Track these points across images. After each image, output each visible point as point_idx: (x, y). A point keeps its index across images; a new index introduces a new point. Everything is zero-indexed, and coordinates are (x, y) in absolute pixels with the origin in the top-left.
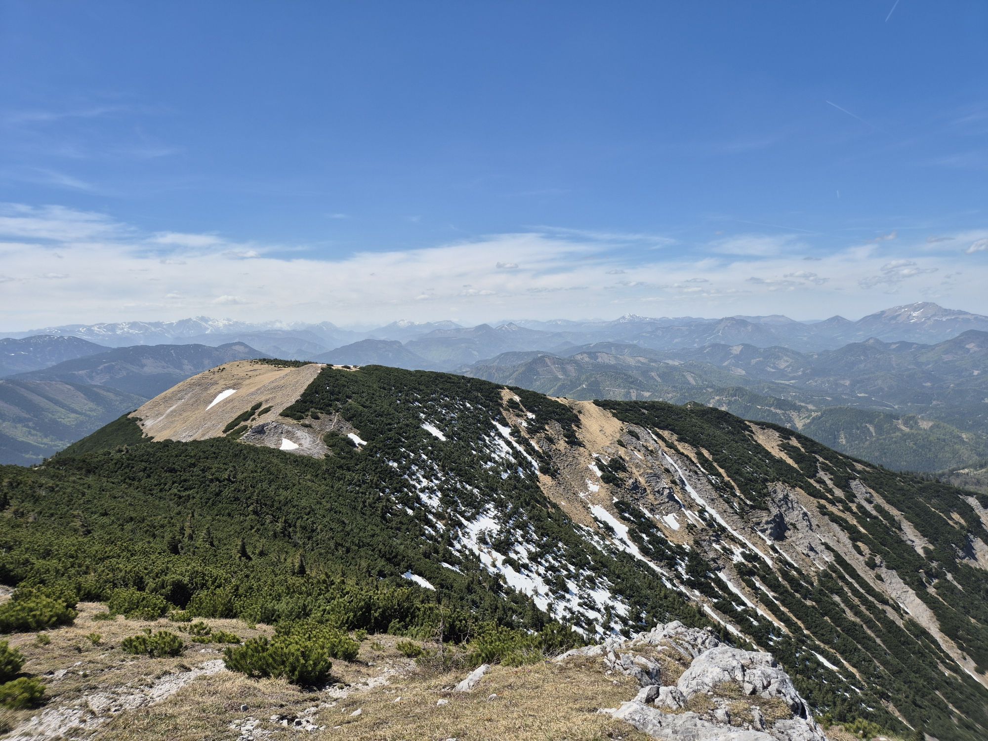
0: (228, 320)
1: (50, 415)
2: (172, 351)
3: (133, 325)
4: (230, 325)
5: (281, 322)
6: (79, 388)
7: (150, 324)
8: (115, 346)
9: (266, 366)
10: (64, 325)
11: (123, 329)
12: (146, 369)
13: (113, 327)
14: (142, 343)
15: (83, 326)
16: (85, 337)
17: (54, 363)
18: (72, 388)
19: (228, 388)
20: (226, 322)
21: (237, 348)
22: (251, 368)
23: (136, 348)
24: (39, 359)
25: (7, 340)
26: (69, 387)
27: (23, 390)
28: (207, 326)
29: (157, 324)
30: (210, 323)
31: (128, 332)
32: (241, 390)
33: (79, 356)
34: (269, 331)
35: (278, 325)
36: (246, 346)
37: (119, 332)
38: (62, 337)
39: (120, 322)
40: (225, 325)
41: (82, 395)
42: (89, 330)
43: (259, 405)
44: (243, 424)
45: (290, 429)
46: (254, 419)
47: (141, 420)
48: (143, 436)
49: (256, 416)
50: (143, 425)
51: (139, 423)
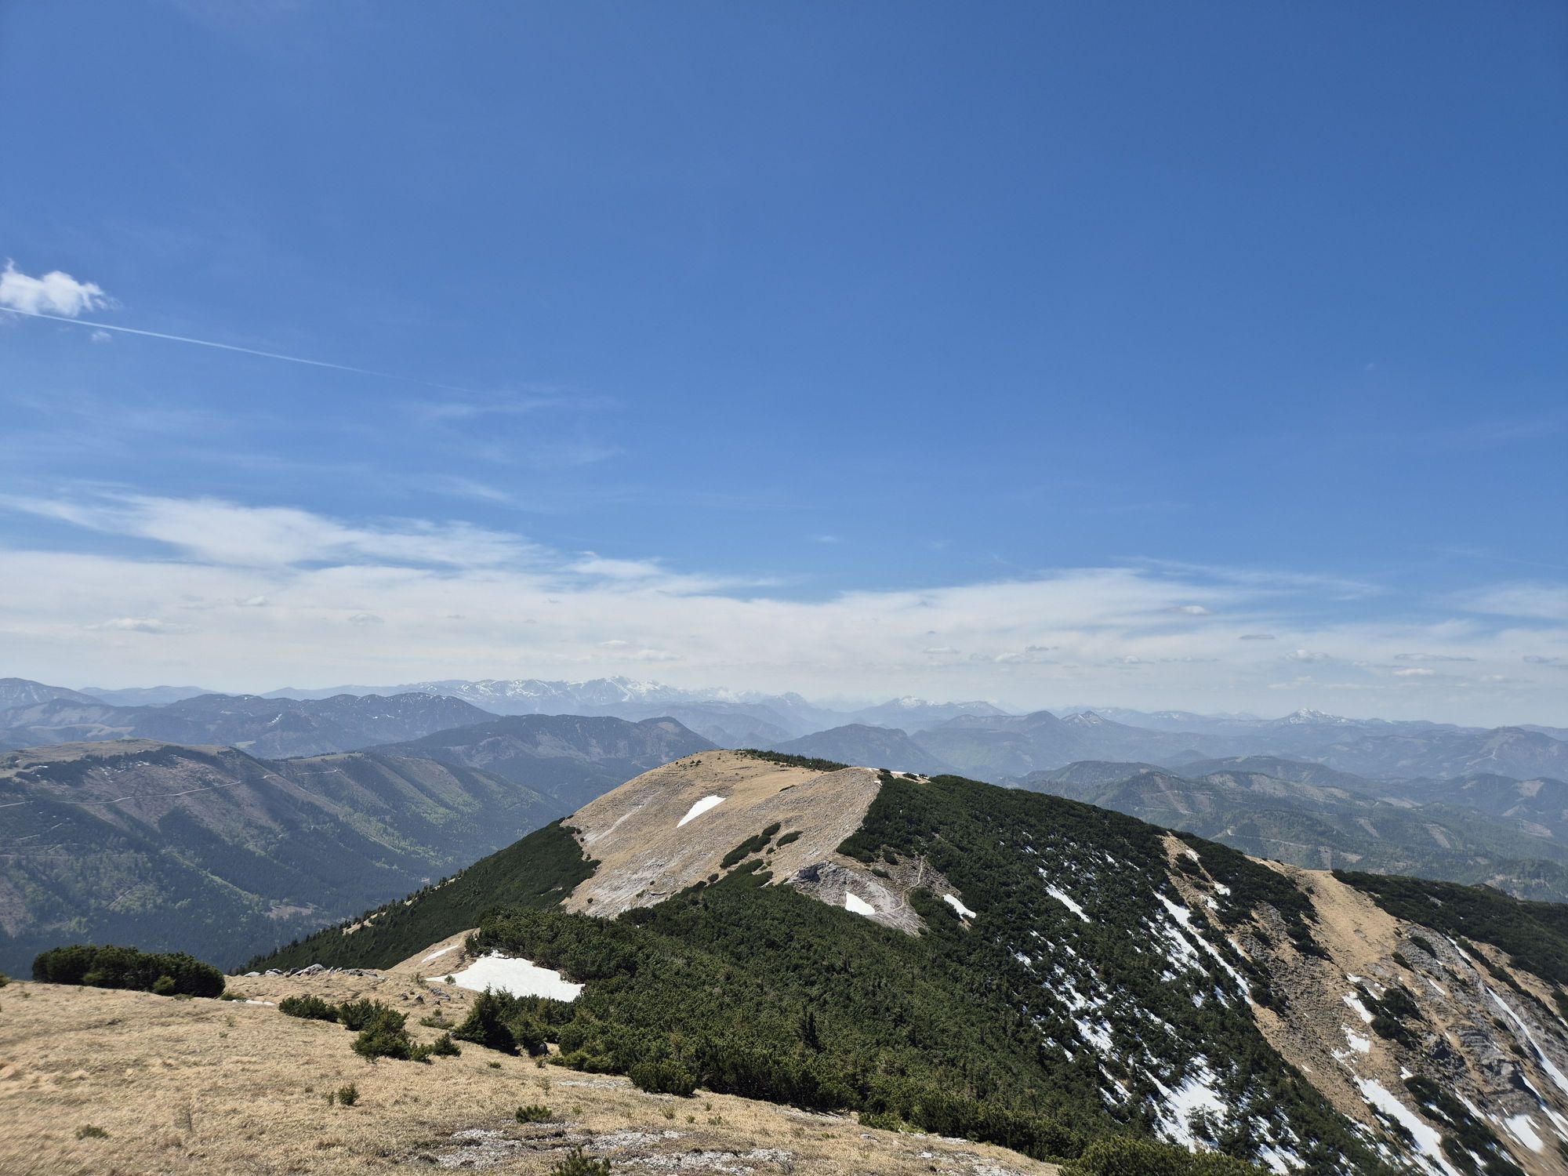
0: (655, 683)
1: (413, 807)
2: (577, 726)
3: (529, 684)
4: (656, 691)
5: (726, 690)
6: (454, 771)
7: (550, 684)
8: (503, 713)
9: (760, 762)
10: (443, 680)
11: (515, 689)
12: (540, 749)
13: (502, 686)
14: (537, 711)
15: (466, 683)
16: (466, 699)
17: (425, 734)
18: (445, 771)
19: (711, 793)
20: (651, 687)
21: (664, 725)
22: (739, 764)
23: (531, 717)
24: (407, 727)
25: (372, 697)
26: (442, 768)
27: (384, 768)
28: (625, 691)
29: (559, 685)
30: (629, 686)
31: (521, 694)
32: (732, 799)
33: (457, 725)
34: (709, 702)
35: (722, 695)
36: (678, 724)
37: (509, 693)
38: (439, 697)
39: (512, 679)
40: (649, 691)
41: (456, 781)
42: (473, 688)
43: (775, 828)
44: (752, 857)
45: (857, 877)
46: (771, 851)
47: (579, 832)
48: (584, 858)
49: (773, 844)
50: (582, 840)
51: (577, 837)
